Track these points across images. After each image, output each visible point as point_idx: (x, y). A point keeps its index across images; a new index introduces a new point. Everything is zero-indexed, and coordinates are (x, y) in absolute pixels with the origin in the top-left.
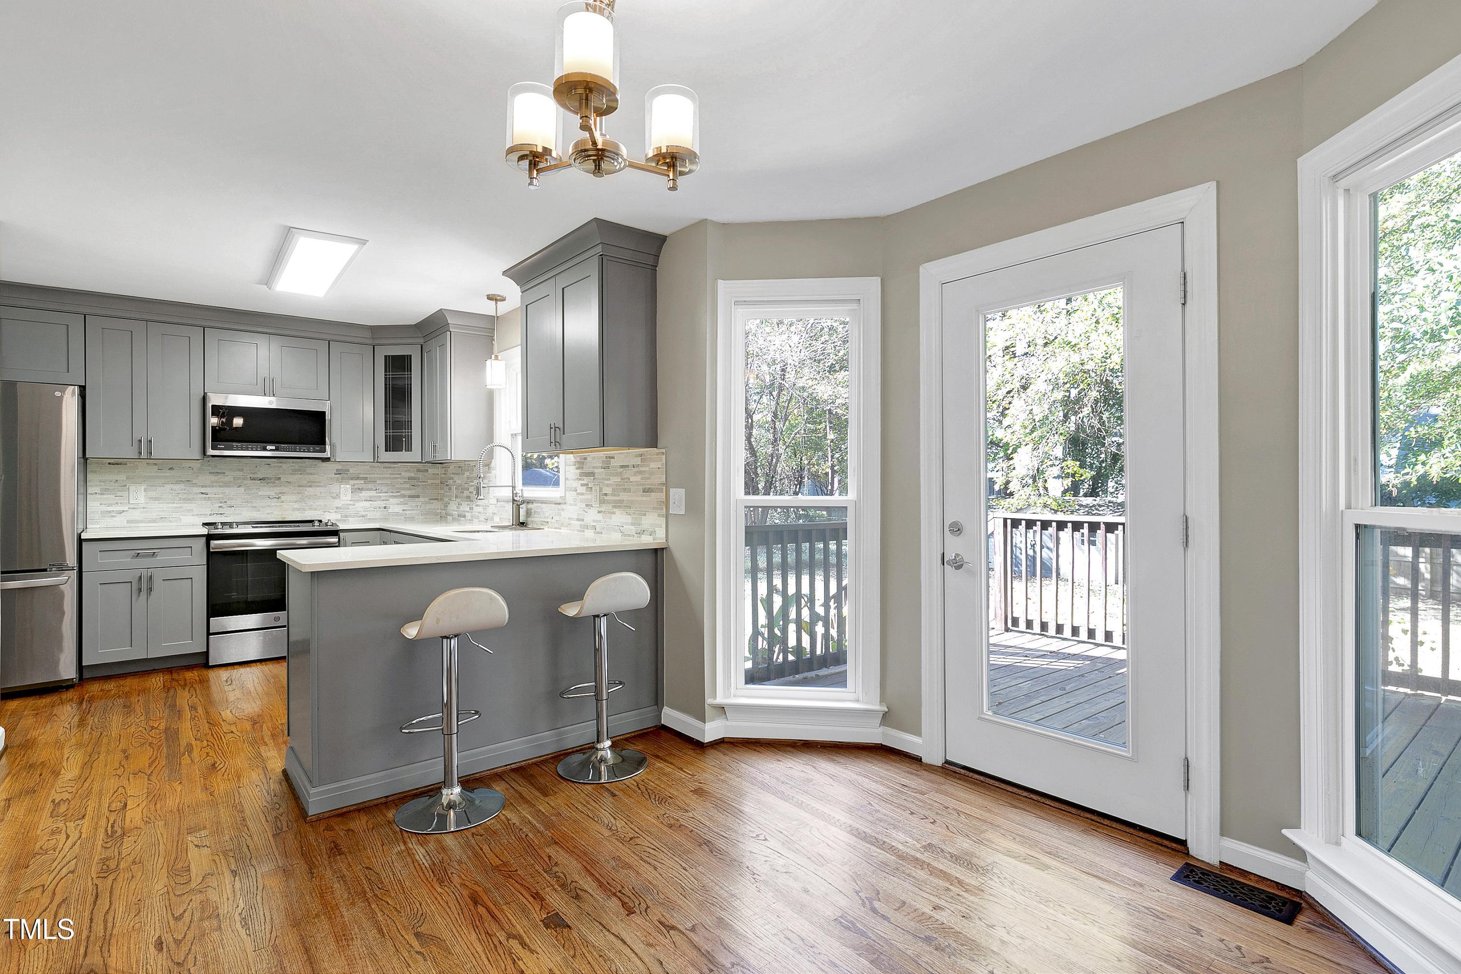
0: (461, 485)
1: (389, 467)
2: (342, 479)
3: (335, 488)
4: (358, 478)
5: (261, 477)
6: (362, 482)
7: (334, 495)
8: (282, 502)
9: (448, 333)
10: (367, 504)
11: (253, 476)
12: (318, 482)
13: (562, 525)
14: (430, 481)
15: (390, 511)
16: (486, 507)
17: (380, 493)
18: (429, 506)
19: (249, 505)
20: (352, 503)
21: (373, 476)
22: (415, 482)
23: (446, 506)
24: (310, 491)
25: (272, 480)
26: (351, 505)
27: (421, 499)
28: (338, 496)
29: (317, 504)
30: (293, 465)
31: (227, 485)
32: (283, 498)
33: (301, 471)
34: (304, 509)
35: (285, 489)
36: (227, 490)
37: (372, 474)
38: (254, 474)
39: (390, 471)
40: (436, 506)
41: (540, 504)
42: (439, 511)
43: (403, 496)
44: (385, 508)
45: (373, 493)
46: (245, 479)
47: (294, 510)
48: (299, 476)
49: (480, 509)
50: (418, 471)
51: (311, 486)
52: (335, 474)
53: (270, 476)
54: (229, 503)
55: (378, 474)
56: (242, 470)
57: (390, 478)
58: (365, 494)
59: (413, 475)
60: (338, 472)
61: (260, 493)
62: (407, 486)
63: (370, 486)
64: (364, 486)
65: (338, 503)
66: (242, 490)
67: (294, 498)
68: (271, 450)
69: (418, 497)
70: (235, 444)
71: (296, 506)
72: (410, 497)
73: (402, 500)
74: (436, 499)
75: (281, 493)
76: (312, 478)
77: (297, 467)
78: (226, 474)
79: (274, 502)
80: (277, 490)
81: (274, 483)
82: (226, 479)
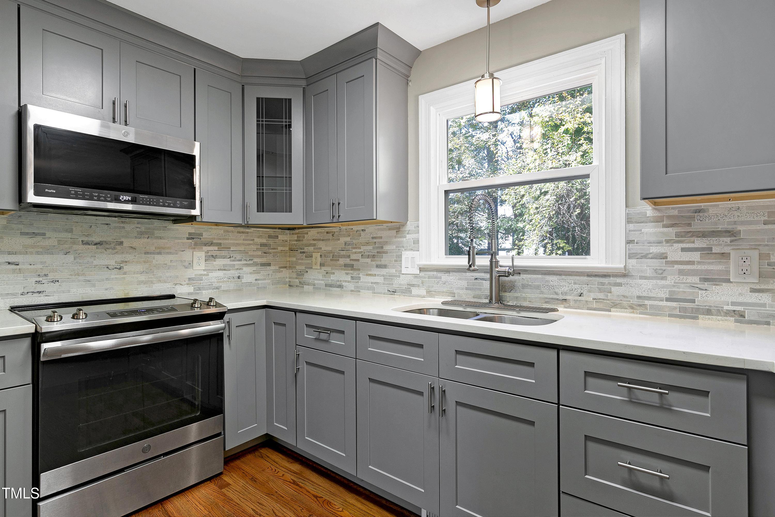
0: (330, 252)
1: (243, 232)
2: (196, 244)
3: (187, 255)
4: (212, 244)
5: (97, 240)
6: (216, 248)
7: (186, 264)
8: (125, 273)
9: (374, 60)
10: (221, 274)
11: (86, 239)
12: (169, 248)
13: (615, 305)
14: (280, 248)
15: (244, 280)
16: (389, 278)
17: (234, 261)
18: (279, 275)
19: (81, 278)
20: (205, 273)
21: (227, 241)
22: (266, 249)
23: (300, 274)
24: (159, 259)
25: (112, 245)
26: (204, 275)
27: (272, 267)
28: (190, 265)
29: (168, 274)
30: (139, 226)
31: (48, 251)
32: (126, 268)
33: (149, 234)
34: (152, 282)
35: (129, 257)
36: (47, 258)
37: (226, 239)
38: (87, 236)
39: (243, 236)
40: (286, 273)
41: (540, 276)
42: (288, 280)
43: (256, 264)
44: (239, 277)
45: (227, 261)
46: (74, 243)
47: (140, 283)
48: (146, 240)
49: (379, 280)
50: (270, 237)
51: (160, 253)
52: (188, 239)
53: (109, 239)
54: (51, 276)
55: (231, 239)
56: (71, 231)
57: (243, 244)
58: (220, 262)
59: (264, 241)
60: (191, 237)
61: (95, 263)
62: (259, 253)
63: (223, 253)
64: (218, 253)
65: (190, 273)
66: (70, 258)
67: (139, 267)
68: (126, 202)
69: (269, 265)
70: (72, 189)
71: (142, 278)
72: (263, 265)
73: (255, 268)
74: (285, 267)
75: (123, 262)
76: (161, 242)
77: (143, 229)
78: (47, 235)
79: (114, 274)
80: (119, 258)
81: (114, 249)
82: (47, 243)
